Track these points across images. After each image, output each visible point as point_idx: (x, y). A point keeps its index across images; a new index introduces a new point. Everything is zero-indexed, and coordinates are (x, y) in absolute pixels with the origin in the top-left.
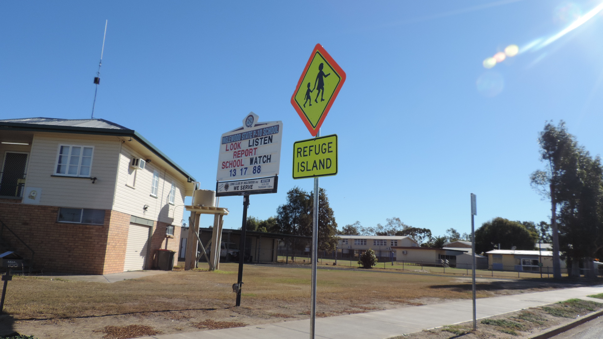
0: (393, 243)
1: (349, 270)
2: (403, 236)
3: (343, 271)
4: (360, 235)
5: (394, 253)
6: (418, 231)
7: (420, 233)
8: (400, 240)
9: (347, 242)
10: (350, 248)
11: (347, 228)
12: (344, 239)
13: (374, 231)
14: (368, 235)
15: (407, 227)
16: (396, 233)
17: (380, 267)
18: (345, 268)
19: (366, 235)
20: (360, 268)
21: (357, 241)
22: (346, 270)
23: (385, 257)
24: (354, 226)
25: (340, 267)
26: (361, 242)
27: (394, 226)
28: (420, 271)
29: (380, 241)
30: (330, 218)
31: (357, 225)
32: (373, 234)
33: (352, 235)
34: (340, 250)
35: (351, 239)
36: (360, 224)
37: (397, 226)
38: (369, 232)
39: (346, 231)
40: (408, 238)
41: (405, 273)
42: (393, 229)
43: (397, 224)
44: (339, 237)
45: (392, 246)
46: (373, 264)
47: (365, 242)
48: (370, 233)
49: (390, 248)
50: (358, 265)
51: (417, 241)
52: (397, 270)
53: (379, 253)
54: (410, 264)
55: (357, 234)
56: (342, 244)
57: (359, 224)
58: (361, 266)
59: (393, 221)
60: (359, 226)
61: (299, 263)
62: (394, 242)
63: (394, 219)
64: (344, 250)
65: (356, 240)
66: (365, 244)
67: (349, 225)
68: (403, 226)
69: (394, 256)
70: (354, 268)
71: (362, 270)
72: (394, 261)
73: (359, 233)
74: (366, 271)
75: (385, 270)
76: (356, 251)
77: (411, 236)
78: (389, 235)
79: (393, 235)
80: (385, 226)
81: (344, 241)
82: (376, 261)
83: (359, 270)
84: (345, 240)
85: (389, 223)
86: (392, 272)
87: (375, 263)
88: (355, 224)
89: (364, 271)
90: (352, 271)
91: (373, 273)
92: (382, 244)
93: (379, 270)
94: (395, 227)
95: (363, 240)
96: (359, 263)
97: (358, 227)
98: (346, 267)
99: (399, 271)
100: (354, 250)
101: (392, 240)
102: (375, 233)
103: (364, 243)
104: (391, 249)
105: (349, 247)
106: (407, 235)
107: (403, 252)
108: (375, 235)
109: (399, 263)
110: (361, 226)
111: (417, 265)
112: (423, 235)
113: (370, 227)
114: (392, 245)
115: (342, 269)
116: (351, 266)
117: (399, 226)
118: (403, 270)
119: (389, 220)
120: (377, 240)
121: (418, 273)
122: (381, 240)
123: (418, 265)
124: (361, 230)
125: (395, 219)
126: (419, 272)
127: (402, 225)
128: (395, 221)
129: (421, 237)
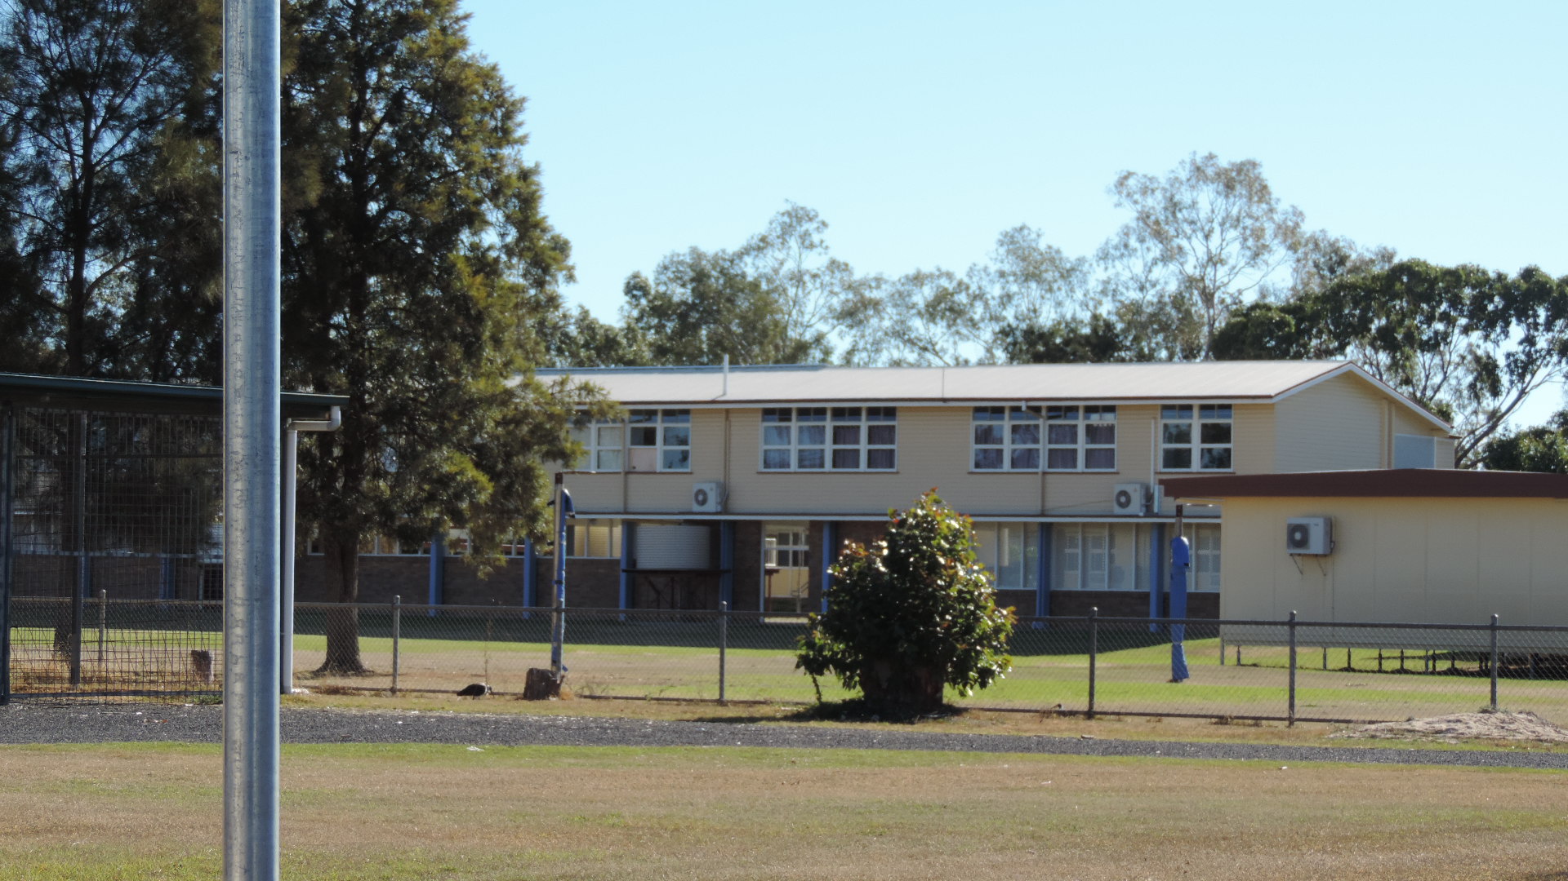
0: (1183, 436)
1: (708, 738)
2: (1298, 356)
3: (639, 753)
4: (824, 363)
5: (1199, 545)
6: (1455, 302)
7: (1486, 320)
8: (1258, 404)
9: (684, 441)
10: (712, 505)
11: (681, 293)
12: (644, 412)
13: (978, 311)
14: (911, 356)
15: (1337, 258)
16: (1220, 324)
17: (1038, 703)
18: (652, 717)
19: (897, 364)
20: (825, 711)
21: (794, 425)
22: (663, 743)
23: (1097, 597)
24: (750, 268)
25: (605, 712)
26: (839, 435)
27: (1196, 249)
28: (1476, 725)
29: (1043, 424)
30: (486, 172)
31: (790, 258)
32: (972, 350)
33: (734, 362)
34: (601, 531)
35: (726, 411)
36: (827, 235)
37: (1234, 251)
38: (918, 325)
39: (670, 327)
40: (1349, 378)
41: (1309, 755)
42: (1191, 282)
43: (1232, 234)
44: (587, 389)
45: (1177, 473)
46: (964, 670)
47: (874, 435)
48: (938, 331)
49: (1157, 491)
50: (800, 689)
51: (1445, 414)
52: (1222, 720)
53: (1034, 550)
54: (1363, 657)
55: (795, 356)
56: (629, 472)
57: (807, 243)
58: (835, 689)
59: (1185, 196)
60: (814, 261)
61: (139, 687)
62: (1196, 434)
63: (1198, 170)
64: (645, 534)
65: (777, 412)
66: (882, 460)
67: (697, 255)
68: (1293, 248)
69: (1196, 582)
70: (752, 720)
71: (839, 741)
72: (1195, 633)
73: (819, 339)
74: (889, 743)
75: (1096, 730)
76: (782, 539)
77: (1383, 358)
78: (1143, 358)
79: (1190, 354)
80: (1104, 256)
81: (648, 438)
82: (997, 630)
83: (808, 741)
84: (659, 426)
85: (1144, 217)
86: (1170, 750)
87: (987, 659)
88: (762, 245)
89: (868, 742)
90: (736, 751)
91: (962, 764)
92: (1069, 458)
93: (1031, 729)
94: (1214, 260)
95: (855, 413)
96: (814, 665)
97: (798, 278)
98: (669, 715)
99: (1251, 736)
100: (758, 524)
101: (1179, 407)
102: (987, 333)
103: (863, 446)
104: (1164, 504)
105: (701, 497)
106: (1341, 349)
107: (1297, 537)
108: (988, 362)
109: (1251, 654)
110: (834, 265)
111: (1443, 665)
112: (1509, 342)
113: (927, 268)
114: (1178, 458)
115: (621, 734)
116: (721, 702)
117: (1257, 254)
118: (1291, 721)
119: (1145, 191)
120: (1016, 410)
121: (1450, 743)
122: (1060, 409)
123: (1453, 672)
124: (836, 302)
125: (1210, 171)
126: (1459, 737)
127: (1290, 235)
128: (1206, 200)
129: (1486, 372)
